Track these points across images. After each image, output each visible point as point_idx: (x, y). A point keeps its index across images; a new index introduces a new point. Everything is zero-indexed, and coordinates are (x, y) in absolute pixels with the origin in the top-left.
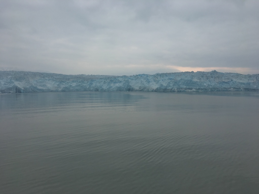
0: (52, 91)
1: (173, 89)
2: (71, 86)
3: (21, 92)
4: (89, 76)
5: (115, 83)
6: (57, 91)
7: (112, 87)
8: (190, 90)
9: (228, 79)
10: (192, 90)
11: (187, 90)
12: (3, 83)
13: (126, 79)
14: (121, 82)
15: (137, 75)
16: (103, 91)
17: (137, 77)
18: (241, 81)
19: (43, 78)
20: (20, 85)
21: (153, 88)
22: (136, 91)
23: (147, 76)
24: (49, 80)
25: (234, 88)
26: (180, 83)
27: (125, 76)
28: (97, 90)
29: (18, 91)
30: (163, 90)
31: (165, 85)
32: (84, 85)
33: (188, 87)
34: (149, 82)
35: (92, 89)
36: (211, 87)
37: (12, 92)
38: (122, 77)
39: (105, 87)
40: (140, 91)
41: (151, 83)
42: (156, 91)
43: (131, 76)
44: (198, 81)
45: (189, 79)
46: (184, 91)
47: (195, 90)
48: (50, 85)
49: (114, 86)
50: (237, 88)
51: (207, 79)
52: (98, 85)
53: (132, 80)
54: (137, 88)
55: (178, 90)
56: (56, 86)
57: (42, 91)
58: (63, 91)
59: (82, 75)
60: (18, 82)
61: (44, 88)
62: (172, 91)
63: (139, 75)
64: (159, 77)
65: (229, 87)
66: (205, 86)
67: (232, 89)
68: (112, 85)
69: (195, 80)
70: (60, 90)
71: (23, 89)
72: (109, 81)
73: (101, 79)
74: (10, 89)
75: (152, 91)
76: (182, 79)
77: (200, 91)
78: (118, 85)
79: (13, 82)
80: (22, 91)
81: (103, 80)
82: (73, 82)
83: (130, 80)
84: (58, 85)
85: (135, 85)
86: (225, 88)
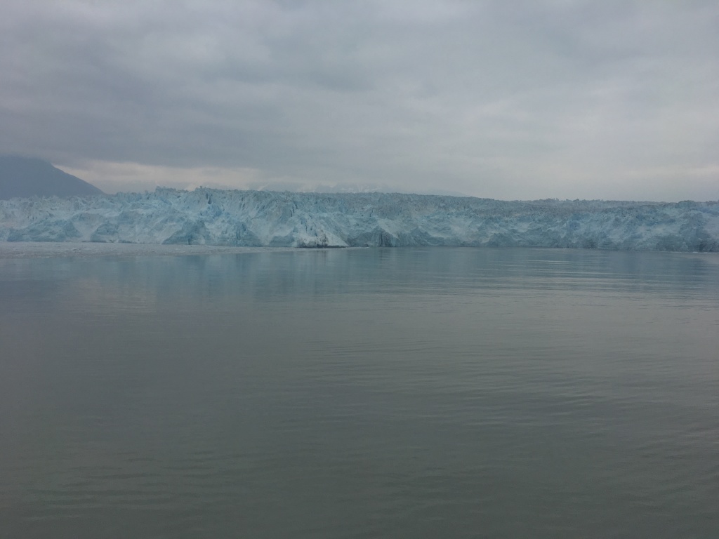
0: (463, 245)
2: (514, 231)
3: (390, 246)
4: (567, 202)
5: (652, 224)
6: (476, 245)
7: (640, 237)
12: (353, 222)
13: (693, 213)
14: (672, 221)
16: (609, 247)
19: (443, 211)
20: (390, 227)
24: (458, 215)
27: (689, 204)
28: (591, 245)
29: (385, 242)
32: (553, 229)
35: (574, 241)
37: (370, 243)
38: (678, 206)
39: (617, 236)
43: (711, 203)
48: (461, 228)
49: (647, 234)
52: (596, 229)
53: (715, 214)
56: (475, 230)
57: (441, 243)
58: (493, 244)
59: (549, 200)
60: (386, 220)
61: (445, 237)
68: (641, 230)
70: (485, 241)
71: (395, 236)
72: (631, 218)
73: (606, 211)
74: (367, 236)
78: (661, 230)
79: (375, 220)
80: (393, 243)
81: (612, 216)
82: (521, 220)
83: (706, 216)
84: (480, 229)
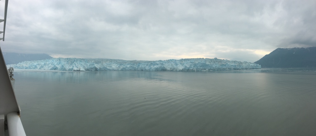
0: (115, 70)
1: (193, 70)
2: (127, 67)
3: (97, 71)
4: (139, 61)
5: (154, 65)
6: (118, 70)
7: (152, 68)
8: (205, 70)
9: (225, 63)
10: (206, 70)
11: (203, 70)
12: (88, 65)
13: (161, 63)
14: (158, 64)
15: (168, 60)
16: (146, 71)
17: (169, 61)
18: (232, 64)
19: (110, 62)
20: (98, 66)
21: (180, 69)
22: (168, 71)
23: (176, 60)
24: (114, 63)
25: (229, 68)
26: (198, 65)
27: (161, 61)
28: (142, 70)
29: (96, 70)
30: (186, 71)
31: (188, 67)
32: (134, 66)
33: (203, 68)
34: (177, 65)
35: (139, 69)
36: (217, 68)
37: (93, 70)
38: (159, 61)
39: (147, 68)
40: (171, 71)
41: (178, 66)
42: (182, 71)
43: (165, 61)
44: (209, 63)
45: (204, 62)
46: (201, 71)
47: (208, 70)
48: (114, 66)
49: (153, 67)
50: (230, 69)
51: (214, 62)
52: (143, 66)
53: (166, 63)
54: (169, 69)
55: (197, 70)
56: (118, 67)
57: (110, 70)
58: (122, 70)
59: (135, 60)
60: (96, 65)
61: (111, 68)
62: (193, 71)
63: (170, 60)
64: (184, 61)
65: (226, 68)
66: (214, 67)
67: (227, 69)
68: (152, 66)
69: (208, 63)
70: (120, 69)
71: (99, 68)
72: (150, 64)
73: (145, 62)
74: (92, 68)
75: (179, 71)
76: (199, 63)
77: (211, 71)
78: (156, 66)
79: (94, 64)
80: (98, 70)
81: (146, 63)
82: (128, 64)
83: (164, 63)
84: (119, 66)
85: (168, 67)
86: (224, 68)
